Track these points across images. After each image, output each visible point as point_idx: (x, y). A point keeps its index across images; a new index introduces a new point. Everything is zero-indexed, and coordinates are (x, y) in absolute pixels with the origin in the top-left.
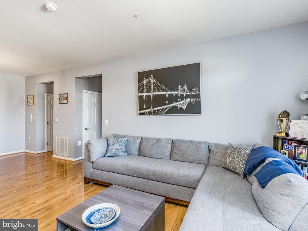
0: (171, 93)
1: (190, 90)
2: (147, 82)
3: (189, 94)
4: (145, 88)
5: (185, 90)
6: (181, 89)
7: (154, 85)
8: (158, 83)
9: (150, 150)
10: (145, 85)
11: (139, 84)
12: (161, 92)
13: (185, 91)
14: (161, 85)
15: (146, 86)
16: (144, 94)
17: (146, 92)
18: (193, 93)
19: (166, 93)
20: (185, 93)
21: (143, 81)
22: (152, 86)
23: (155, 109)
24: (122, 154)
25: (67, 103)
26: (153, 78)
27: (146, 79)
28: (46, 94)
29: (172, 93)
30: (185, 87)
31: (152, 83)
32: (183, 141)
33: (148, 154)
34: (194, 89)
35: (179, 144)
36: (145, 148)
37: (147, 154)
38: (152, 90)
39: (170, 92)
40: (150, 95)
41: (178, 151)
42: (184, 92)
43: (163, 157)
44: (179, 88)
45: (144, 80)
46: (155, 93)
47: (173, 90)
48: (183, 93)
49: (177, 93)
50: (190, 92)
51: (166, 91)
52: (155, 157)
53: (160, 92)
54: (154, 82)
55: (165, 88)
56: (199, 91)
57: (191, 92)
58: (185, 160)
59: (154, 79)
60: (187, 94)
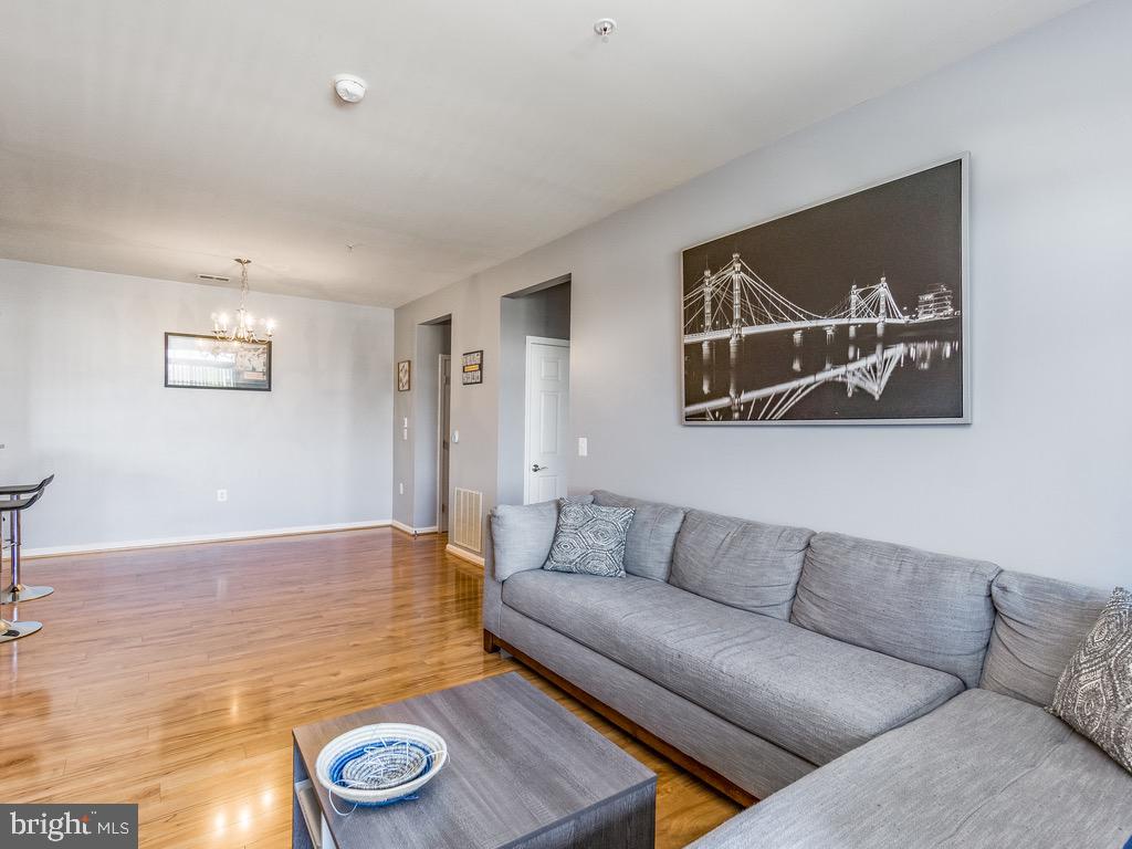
0: (814, 323)
1: (908, 302)
2: (718, 287)
3: (904, 320)
4: (708, 310)
5: (883, 303)
6: (862, 302)
7: (742, 295)
8: (759, 286)
9: (706, 566)
10: (708, 298)
11: (688, 297)
12: (771, 322)
13: (882, 311)
14: (771, 292)
15: (714, 306)
16: (707, 337)
17: (714, 327)
18: (923, 318)
19: (792, 325)
20: (880, 322)
21: (702, 282)
22: (737, 301)
23: (745, 397)
24: (603, 567)
25: (481, 382)
26: (738, 266)
27: (712, 274)
28: (440, 356)
29: (820, 323)
30: (883, 290)
31: (737, 287)
32: (859, 545)
33: (696, 583)
34: (930, 297)
35: (832, 558)
36: (692, 555)
37: (694, 583)
38: (737, 316)
39: (809, 318)
40: (728, 339)
41: (827, 587)
42: (877, 312)
43: (756, 603)
44: (854, 298)
45: (707, 281)
46: (746, 331)
47: (825, 312)
48: (872, 320)
49: (845, 321)
50: (904, 313)
51: (794, 318)
52: (725, 599)
53: (767, 321)
54: (743, 283)
55: (790, 305)
56: (957, 304)
57: (912, 311)
58: (856, 636)
59: (742, 267)
60: (892, 321)
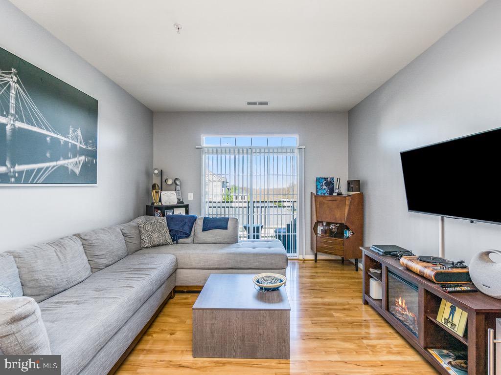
0: (55, 136)
1: (86, 141)
5: (79, 138)
6: (73, 134)
7: (17, 99)
8: (28, 100)
12: (35, 126)
13: (79, 141)
18: (90, 148)
19: (46, 132)
20: (78, 145)
22: (13, 101)
26: (16, 79)
29: (59, 137)
30: (79, 132)
31: (13, 92)
34: (90, 141)
38: (13, 111)
39: (54, 132)
40: (6, 125)
42: (77, 141)
44: (71, 131)
46: (18, 124)
47: (59, 132)
48: (76, 143)
49: (67, 140)
51: (47, 129)
53: (33, 125)
54: (17, 92)
56: (96, 147)
57: (86, 145)
59: (18, 81)
60: (81, 146)
